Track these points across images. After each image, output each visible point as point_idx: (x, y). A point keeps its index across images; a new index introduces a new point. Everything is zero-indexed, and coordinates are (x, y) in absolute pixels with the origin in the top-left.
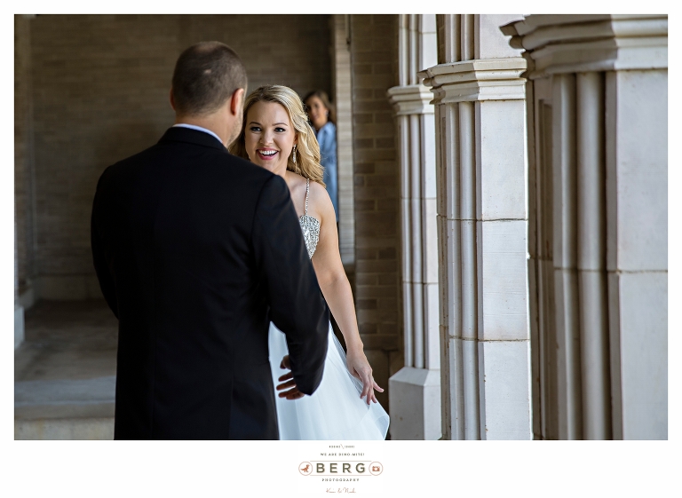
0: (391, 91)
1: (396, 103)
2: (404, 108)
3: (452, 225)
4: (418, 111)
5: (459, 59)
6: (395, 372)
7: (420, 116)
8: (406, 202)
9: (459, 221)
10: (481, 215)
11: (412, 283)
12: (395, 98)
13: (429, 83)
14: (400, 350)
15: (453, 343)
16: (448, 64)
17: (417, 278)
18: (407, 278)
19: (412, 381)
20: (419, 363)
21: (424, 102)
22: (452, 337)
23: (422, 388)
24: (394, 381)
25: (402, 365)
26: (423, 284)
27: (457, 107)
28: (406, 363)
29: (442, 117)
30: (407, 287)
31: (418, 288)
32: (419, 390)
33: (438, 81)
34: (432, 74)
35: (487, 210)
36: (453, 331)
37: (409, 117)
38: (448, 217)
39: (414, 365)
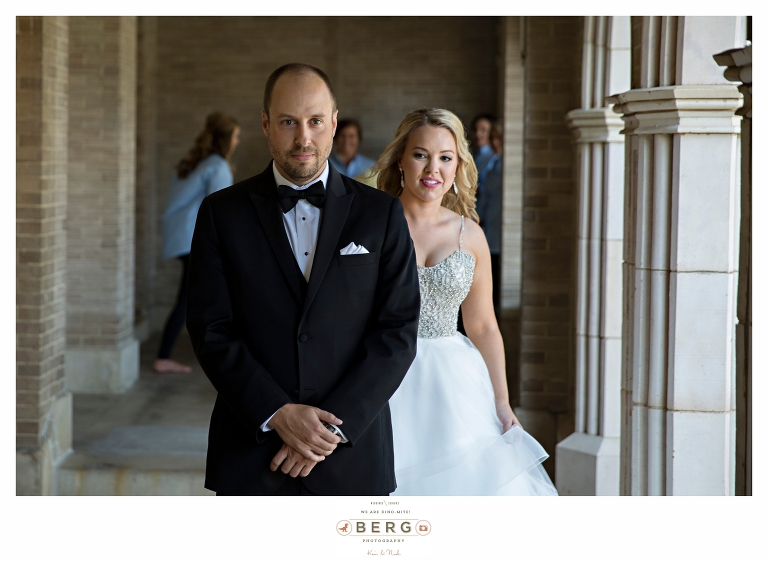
0: (572, 114)
1: (576, 128)
2: (585, 134)
3: (641, 275)
4: (602, 139)
5: (657, 83)
6: (564, 438)
7: (605, 144)
8: (583, 243)
9: (650, 270)
10: (676, 265)
11: (588, 336)
12: (576, 123)
13: (620, 110)
14: (570, 413)
15: (637, 412)
16: (644, 90)
17: (594, 331)
18: (581, 330)
19: (583, 449)
20: (593, 429)
21: (610, 128)
22: (636, 404)
23: (594, 458)
24: (562, 449)
25: (571, 430)
26: (601, 338)
27: (652, 139)
28: (576, 429)
29: (634, 148)
30: (582, 341)
31: (594, 342)
32: (592, 460)
33: (631, 109)
34: (624, 100)
35: (682, 260)
36: (638, 397)
37: (591, 145)
38: (637, 266)
39: (586, 431)
